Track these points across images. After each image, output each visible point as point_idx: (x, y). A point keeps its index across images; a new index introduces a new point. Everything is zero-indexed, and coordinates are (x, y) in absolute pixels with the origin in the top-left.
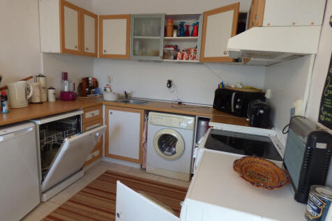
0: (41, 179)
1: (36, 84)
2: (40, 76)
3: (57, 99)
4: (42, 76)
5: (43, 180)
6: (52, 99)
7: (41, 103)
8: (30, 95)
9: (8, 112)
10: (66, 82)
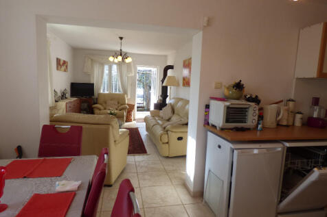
0: (279, 199)
1: (286, 108)
2: (290, 100)
3: (303, 125)
4: (293, 101)
5: (281, 201)
6: (298, 123)
7: (287, 126)
8: (280, 117)
9: (261, 130)
10: (315, 107)
